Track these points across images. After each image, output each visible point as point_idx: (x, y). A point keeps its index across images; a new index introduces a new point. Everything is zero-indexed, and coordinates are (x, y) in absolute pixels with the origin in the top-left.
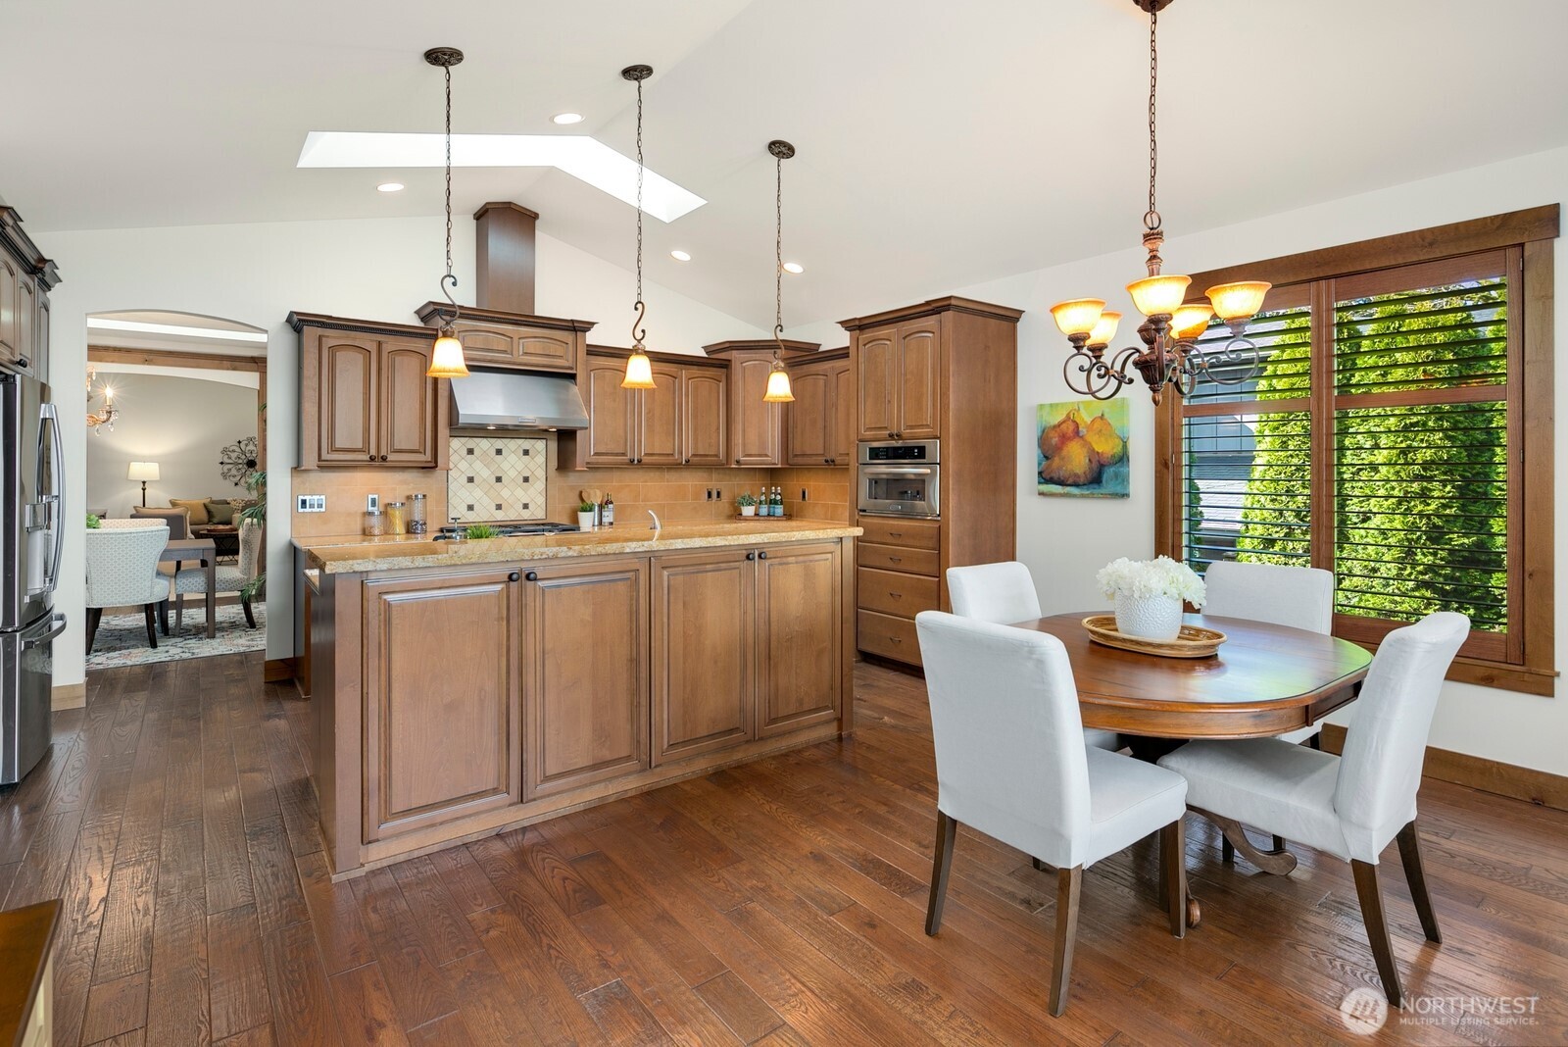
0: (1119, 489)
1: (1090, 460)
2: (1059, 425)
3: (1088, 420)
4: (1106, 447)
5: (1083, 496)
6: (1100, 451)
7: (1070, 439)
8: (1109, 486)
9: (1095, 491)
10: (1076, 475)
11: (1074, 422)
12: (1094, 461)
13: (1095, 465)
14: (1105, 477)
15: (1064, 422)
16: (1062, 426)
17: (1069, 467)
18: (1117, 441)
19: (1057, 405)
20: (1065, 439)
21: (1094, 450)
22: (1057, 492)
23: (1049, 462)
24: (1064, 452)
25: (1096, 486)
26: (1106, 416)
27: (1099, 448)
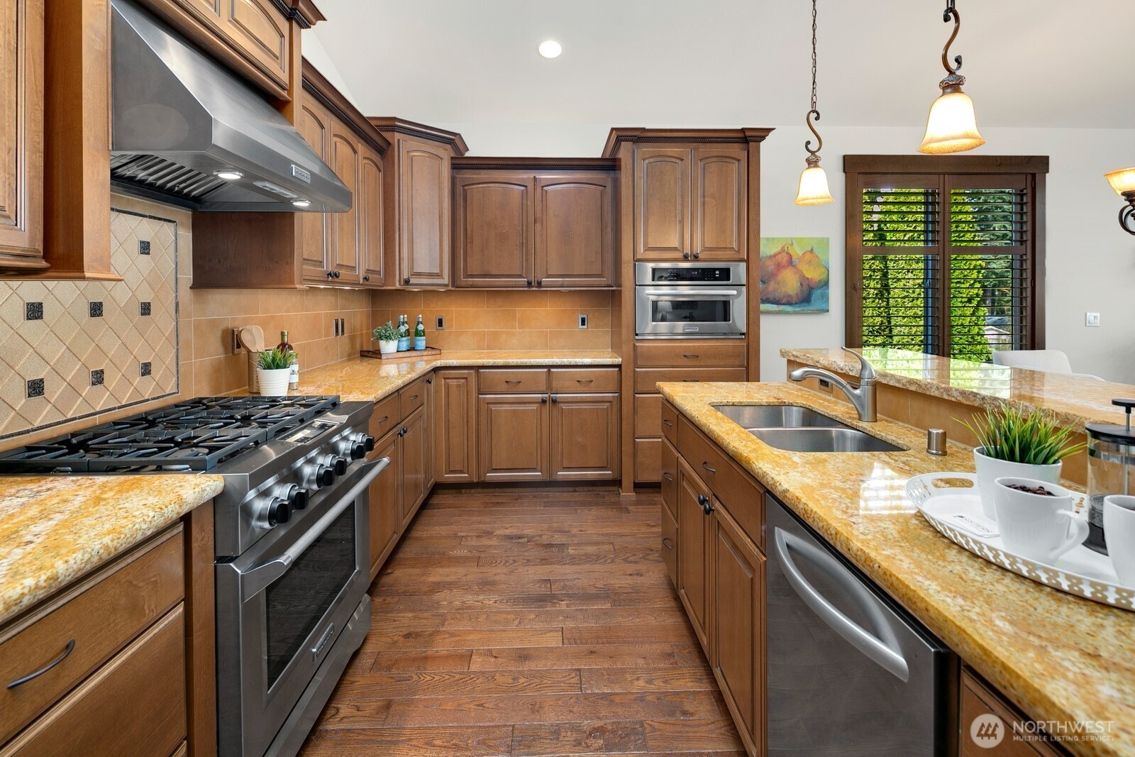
0: (824, 306)
1: (801, 284)
2: (775, 256)
3: (800, 253)
4: (813, 274)
5: (795, 313)
6: (810, 277)
7: (784, 267)
8: (816, 305)
9: (805, 308)
10: (790, 296)
11: (788, 253)
12: (804, 284)
13: (805, 288)
14: (813, 297)
15: (779, 253)
16: (777, 257)
17: (784, 290)
18: (823, 270)
19: (773, 239)
20: (779, 267)
21: (804, 276)
22: (772, 310)
23: (766, 285)
24: (780, 278)
25: (806, 304)
26: (815, 250)
27: (809, 275)
